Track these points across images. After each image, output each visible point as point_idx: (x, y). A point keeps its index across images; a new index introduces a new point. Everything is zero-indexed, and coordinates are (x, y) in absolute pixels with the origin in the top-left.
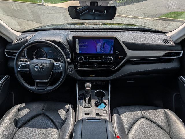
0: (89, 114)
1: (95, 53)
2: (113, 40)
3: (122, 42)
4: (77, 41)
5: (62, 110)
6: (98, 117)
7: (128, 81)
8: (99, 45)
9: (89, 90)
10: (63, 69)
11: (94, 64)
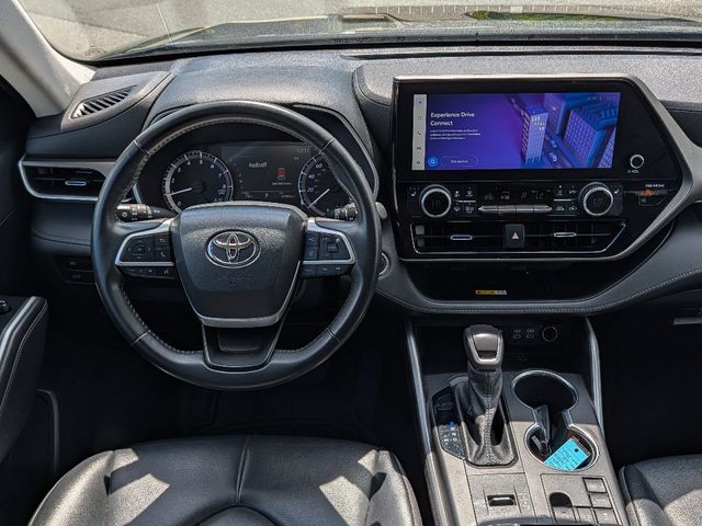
0: (511, 501)
1: (517, 165)
2: (615, 97)
3: (663, 103)
4: (420, 103)
5: (342, 479)
6: (563, 514)
8: (537, 123)
9: (491, 368)
10: (358, 256)
11: (507, 226)
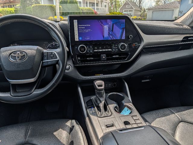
2: (124, 21)
4: (75, 22)
6: (129, 126)
7: (143, 81)
8: (106, 27)
10: (60, 57)
11: (101, 55)
